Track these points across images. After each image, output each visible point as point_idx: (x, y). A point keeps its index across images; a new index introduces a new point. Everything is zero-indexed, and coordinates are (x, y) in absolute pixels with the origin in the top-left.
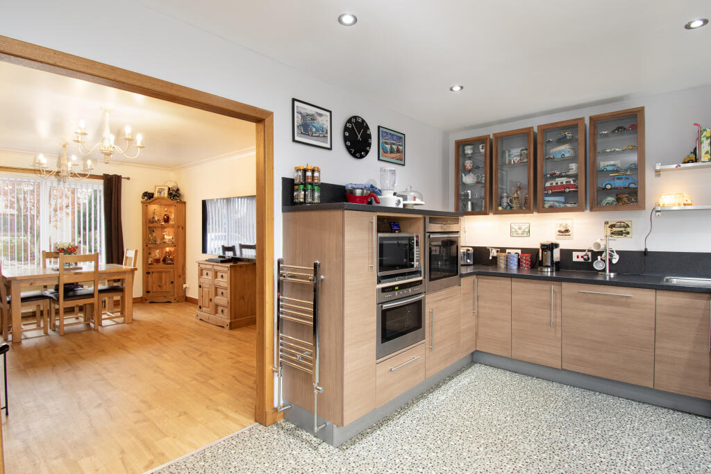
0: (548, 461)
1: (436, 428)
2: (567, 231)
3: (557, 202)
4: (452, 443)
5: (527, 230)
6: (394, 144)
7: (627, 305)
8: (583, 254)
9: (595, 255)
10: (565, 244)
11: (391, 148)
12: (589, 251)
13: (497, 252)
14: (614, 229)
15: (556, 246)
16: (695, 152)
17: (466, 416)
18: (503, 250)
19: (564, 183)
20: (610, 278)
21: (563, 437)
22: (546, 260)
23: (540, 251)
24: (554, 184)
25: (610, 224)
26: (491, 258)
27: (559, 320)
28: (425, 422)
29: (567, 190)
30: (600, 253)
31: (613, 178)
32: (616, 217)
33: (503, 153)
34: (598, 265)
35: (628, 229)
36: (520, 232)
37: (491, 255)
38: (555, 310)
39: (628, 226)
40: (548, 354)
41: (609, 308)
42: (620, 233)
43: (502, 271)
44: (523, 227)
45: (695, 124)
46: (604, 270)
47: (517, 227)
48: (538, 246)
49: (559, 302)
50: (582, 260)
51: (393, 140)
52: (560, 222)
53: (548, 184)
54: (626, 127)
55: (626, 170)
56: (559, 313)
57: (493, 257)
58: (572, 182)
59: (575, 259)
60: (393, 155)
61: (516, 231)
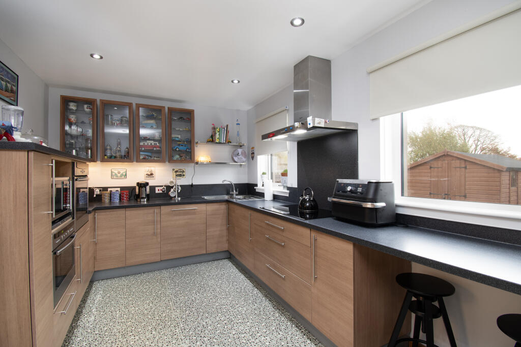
0: (192, 313)
1: (110, 341)
2: (152, 174)
3: (147, 155)
4: (132, 343)
5: (124, 174)
6: (9, 82)
7: (194, 213)
8: (162, 188)
9: (169, 188)
10: (152, 183)
11: (6, 86)
12: (165, 186)
13: (100, 190)
14: (177, 173)
15: (147, 184)
16: (212, 137)
17: (123, 320)
18: (105, 189)
19: (153, 144)
20: (178, 201)
21: (186, 298)
22: (142, 194)
23: (137, 188)
24: (146, 144)
25: (175, 170)
26: (95, 196)
27: (159, 231)
28: (96, 343)
29: (155, 149)
30: (172, 187)
31: (179, 145)
32: (178, 167)
33: (107, 116)
34: (172, 193)
35: (184, 173)
36: (119, 175)
37: (95, 193)
38: (157, 224)
39: (184, 172)
40: (151, 254)
41: (186, 217)
42: (180, 175)
43: (107, 205)
44: (121, 172)
45: (213, 124)
46: (175, 197)
47: (116, 172)
48: (135, 185)
49: (159, 219)
50: (161, 192)
51: (8, 78)
52: (147, 168)
53: (142, 144)
54: (185, 118)
55: (184, 141)
56: (159, 226)
57: (97, 195)
58: (158, 144)
59: (157, 192)
60: (8, 94)
61: (116, 175)
